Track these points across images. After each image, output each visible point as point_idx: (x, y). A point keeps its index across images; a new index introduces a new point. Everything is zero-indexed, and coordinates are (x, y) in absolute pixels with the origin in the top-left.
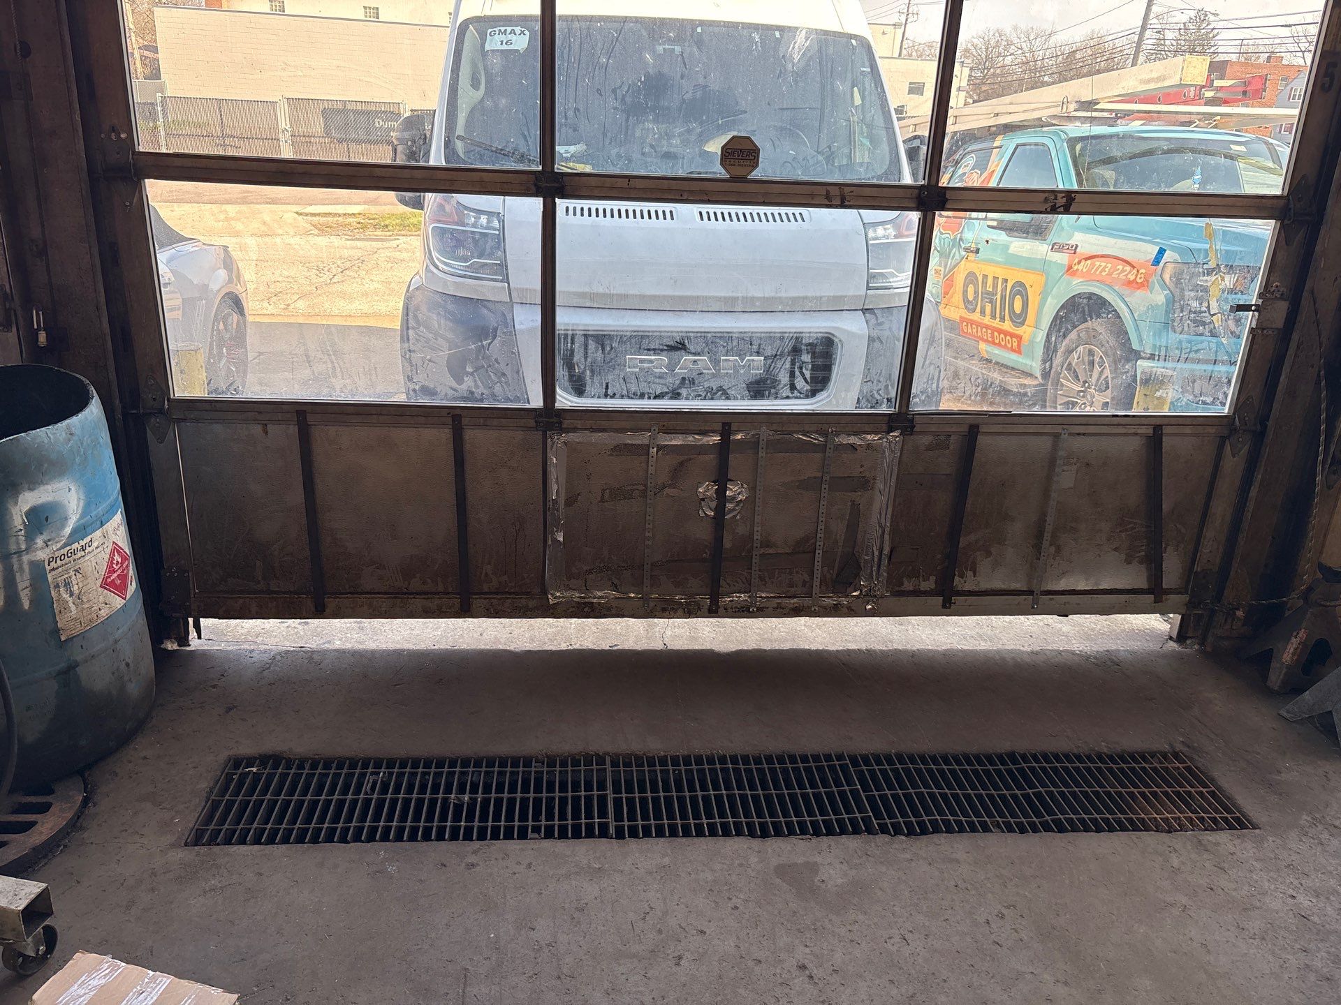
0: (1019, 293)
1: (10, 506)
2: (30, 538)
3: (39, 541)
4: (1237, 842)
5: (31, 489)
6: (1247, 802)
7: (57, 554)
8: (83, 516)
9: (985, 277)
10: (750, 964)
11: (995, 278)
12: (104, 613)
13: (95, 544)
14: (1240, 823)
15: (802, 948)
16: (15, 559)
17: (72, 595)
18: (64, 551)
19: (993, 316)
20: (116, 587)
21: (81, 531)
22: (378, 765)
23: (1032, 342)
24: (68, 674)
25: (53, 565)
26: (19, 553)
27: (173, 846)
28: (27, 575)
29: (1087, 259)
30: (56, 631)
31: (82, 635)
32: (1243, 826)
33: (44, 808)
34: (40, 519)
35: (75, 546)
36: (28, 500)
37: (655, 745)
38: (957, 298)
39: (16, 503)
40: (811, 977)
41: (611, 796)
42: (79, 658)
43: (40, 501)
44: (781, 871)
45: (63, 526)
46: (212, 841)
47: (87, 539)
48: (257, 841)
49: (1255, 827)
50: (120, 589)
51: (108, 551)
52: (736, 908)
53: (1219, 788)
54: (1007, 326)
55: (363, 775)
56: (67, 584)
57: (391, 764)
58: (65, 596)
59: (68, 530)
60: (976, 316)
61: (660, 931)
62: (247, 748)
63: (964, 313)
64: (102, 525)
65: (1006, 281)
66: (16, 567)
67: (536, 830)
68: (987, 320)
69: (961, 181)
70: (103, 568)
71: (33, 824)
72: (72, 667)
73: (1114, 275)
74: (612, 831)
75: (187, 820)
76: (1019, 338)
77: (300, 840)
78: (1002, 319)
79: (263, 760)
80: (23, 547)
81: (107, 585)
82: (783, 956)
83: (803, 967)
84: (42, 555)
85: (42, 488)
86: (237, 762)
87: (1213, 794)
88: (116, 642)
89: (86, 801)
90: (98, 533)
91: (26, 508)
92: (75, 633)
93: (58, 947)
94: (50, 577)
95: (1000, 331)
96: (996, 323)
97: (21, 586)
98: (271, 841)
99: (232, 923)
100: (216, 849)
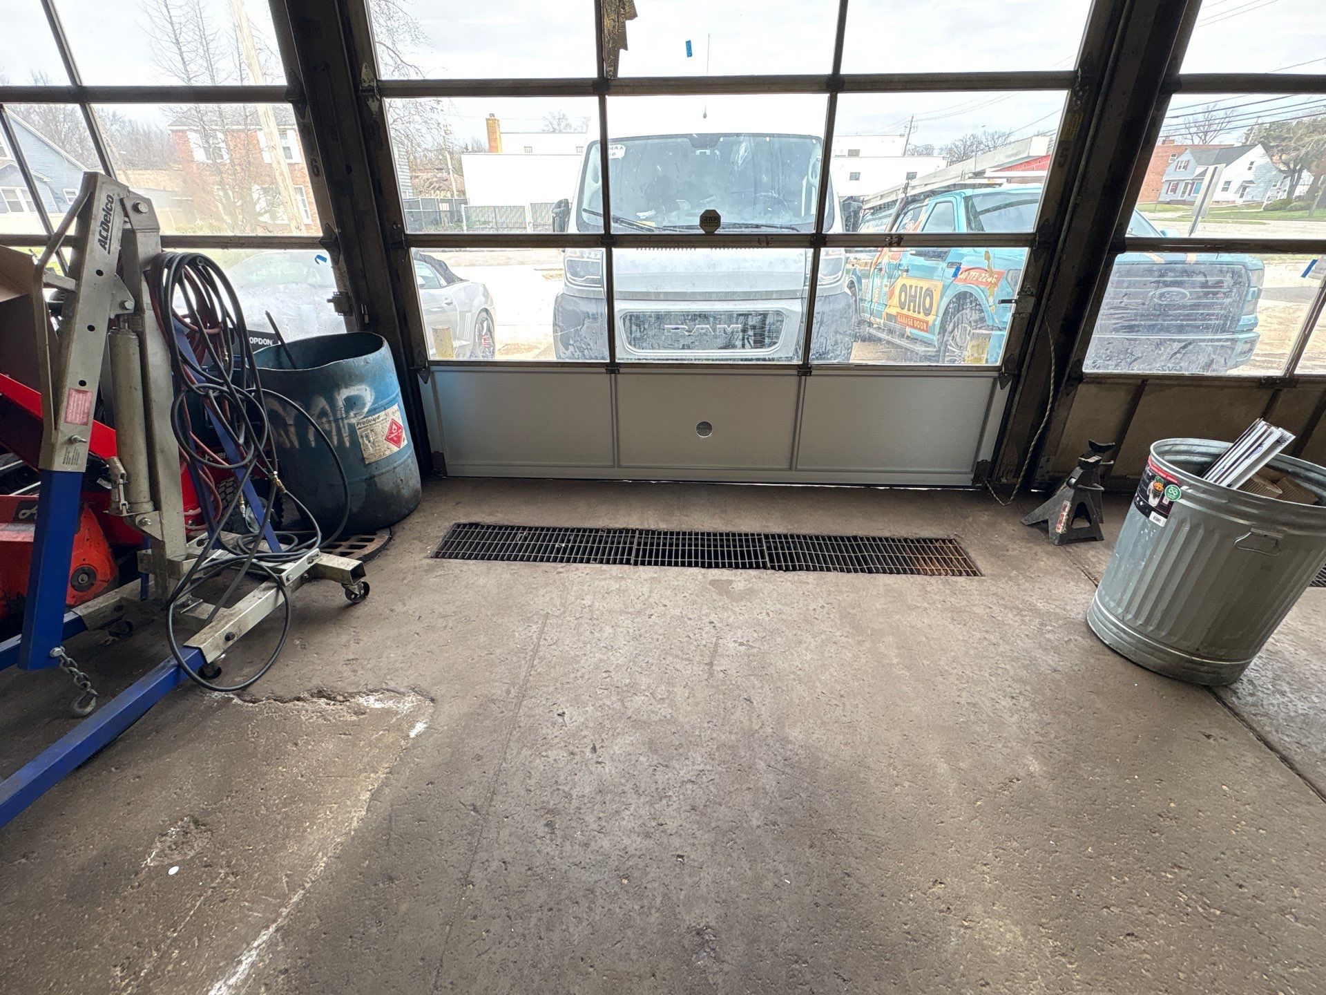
0: (929, 295)
1: (336, 394)
2: (347, 412)
3: (352, 414)
4: (968, 582)
5: (346, 388)
6: (981, 563)
7: (361, 421)
8: (373, 404)
9: (911, 286)
10: (686, 619)
11: (916, 287)
12: (388, 453)
13: (381, 418)
14: (974, 572)
15: (714, 615)
16: (340, 422)
17: (369, 442)
18: (365, 420)
19: (914, 311)
20: (394, 441)
21: (373, 411)
22: (524, 529)
23: (934, 325)
24: (371, 480)
25: (359, 426)
26: (342, 419)
27: (425, 558)
28: (347, 430)
29: (966, 271)
30: (363, 459)
31: (376, 462)
32: (975, 574)
33: (372, 540)
34: (352, 403)
35: (370, 418)
36: (345, 393)
37: (663, 526)
38: (895, 301)
39: (339, 394)
40: (714, 627)
41: (635, 546)
42: (376, 473)
43: (352, 394)
44: (712, 583)
45: (363, 408)
46: (443, 557)
47: (377, 415)
48: (463, 558)
49: (982, 575)
50: (397, 441)
51: (389, 422)
52: (685, 597)
53: (969, 557)
54: (921, 316)
55: (516, 534)
56: (367, 436)
57: (530, 529)
58: (366, 442)
59: (366, 410)
60: (905, 312)
61: (645, 604)
62: (463, 521)
63: (899, 310)
64: (385, 409)
65: (922, 288)
66: (341, 425)
67: (595, 560)
68: (911, 313)
69: (904, 228)
70: (386, 431)
71: (366, 546)
72: (373, 477)
73: (980, 280)
74: (632, 561)
75: (433, 548)
76: (927, 323)
77: (482, 558)
78: (919, 313)
79: (471, 525)
80: (344, 416)
81: (389, 439)
82: (703, 617)
83: (712, 623)
84: (354, 421)
85: (351, 388)
86: (459, 526)
87: (965, 560)
88: (395, 468)
89: (390, 539)
90: (383, 413)
91: (344, 397)
92: (373, 461)
93: (370, 593)
94: (358, 433)
95: (918, 320)
96: (915, 315)
97: (344, 435)
98: (469, 558)
99: (447, 589)
100: (444, 560)
